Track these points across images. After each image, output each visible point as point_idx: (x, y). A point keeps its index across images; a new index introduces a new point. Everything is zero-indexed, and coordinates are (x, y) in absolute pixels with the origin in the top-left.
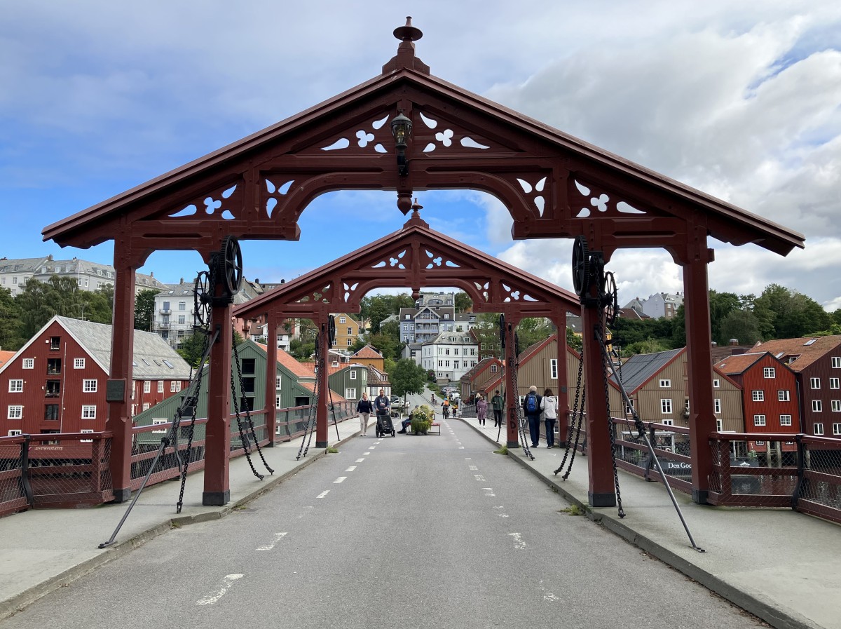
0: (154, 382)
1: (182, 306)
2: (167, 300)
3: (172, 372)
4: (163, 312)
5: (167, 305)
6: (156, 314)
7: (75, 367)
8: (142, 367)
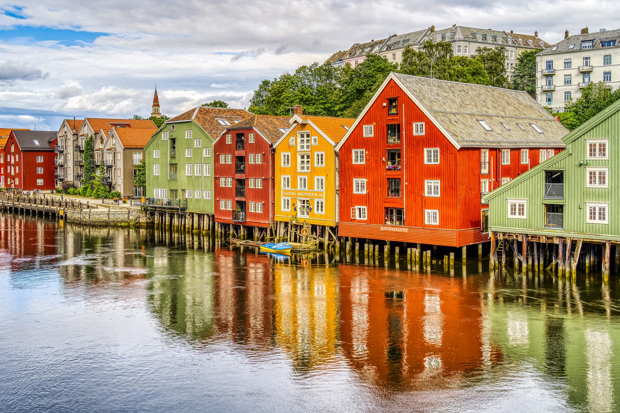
0: (516, 151)
1: (568, 64)
2: (549, 58)
3: (542, 138)
4: (546, 72)
5: (549, 65)
6: (538, 75)
7: (415, 133)
8: (500, 132)
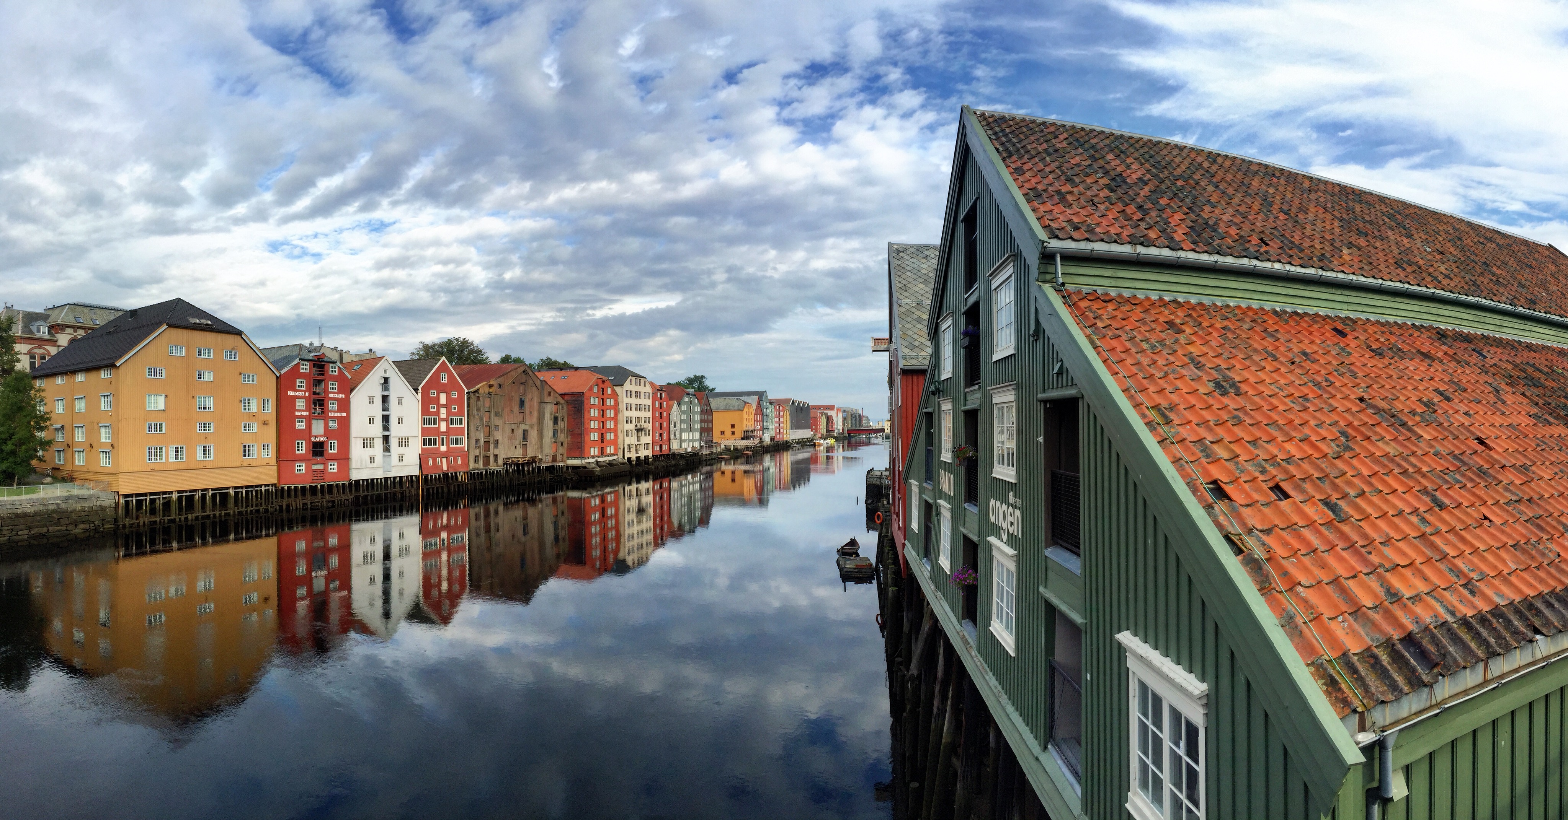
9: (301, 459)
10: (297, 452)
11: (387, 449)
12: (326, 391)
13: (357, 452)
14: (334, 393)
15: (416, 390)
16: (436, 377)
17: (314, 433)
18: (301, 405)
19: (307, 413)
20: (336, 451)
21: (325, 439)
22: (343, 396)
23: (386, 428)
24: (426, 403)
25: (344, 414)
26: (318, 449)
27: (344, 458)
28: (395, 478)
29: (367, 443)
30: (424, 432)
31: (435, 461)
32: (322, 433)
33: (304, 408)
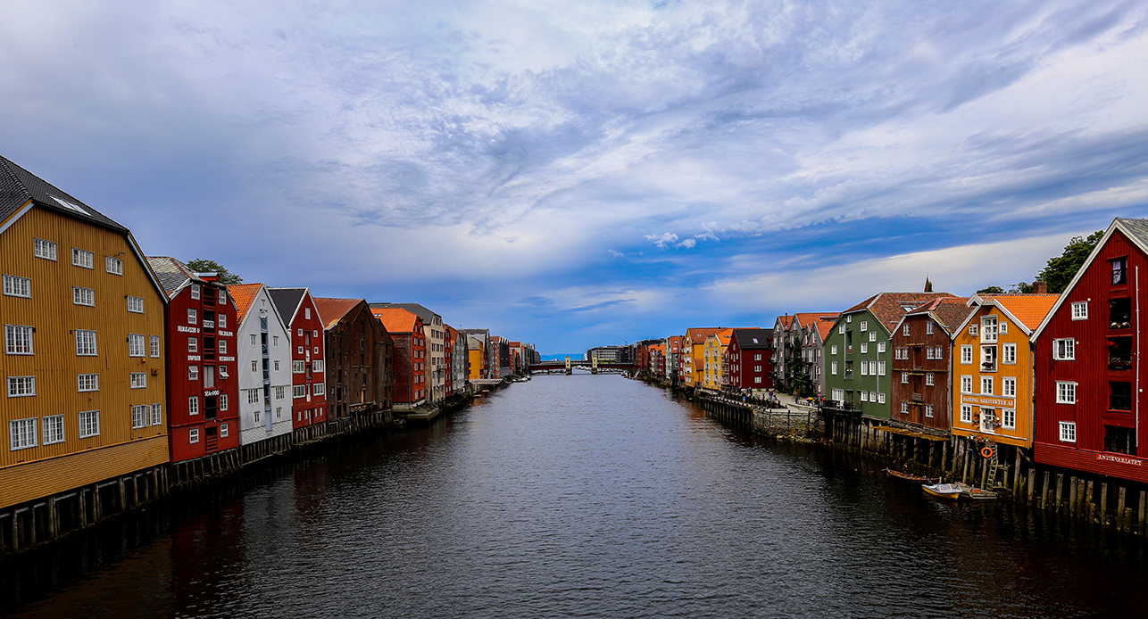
9: (194, 423)
10: (191, 414)
11: (267, 402)
12: (217, 328)
13: (246, 408)
14: (222, 329)
15: (288, 327)
16: (302, 312)
17: (206, 387)
18: (193, 344)
19: (198, 358)
20: (226, 409)
21: (216, 393)
22: (231, 334)
23: (266, 376)
24: (296, 342)
25: (233, 359)
26: (210, 405)
27: (233, 416)
28: (274, 438)
29: (253, 398)
30: (297, 379)
31: (303, 416)
32: (212, 385)
33: (196, 351)
